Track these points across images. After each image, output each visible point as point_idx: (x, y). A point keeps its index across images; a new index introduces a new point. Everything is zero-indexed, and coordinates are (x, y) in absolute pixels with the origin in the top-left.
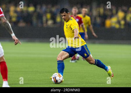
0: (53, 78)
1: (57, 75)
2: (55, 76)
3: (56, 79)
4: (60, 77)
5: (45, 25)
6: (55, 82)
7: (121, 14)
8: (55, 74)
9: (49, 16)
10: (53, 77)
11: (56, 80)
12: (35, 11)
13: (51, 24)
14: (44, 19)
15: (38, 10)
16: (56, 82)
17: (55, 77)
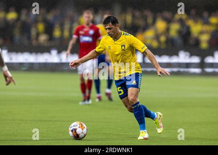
0: (72, 131)
1: (78, 126)
2: (75, 128)
3: (76, 132)
4: (83, 129)
5: (34, 42)
6: (75, 137)
7: (161, 25)
8: (75, 123)
9: (41, 27)
10: (72, 129)
11: (77, 135)
12: (18, 19)
13: (45, 40)
14: (33, 32)
15: (23, 17)
16: (77, 137)
17: (75, 130)
